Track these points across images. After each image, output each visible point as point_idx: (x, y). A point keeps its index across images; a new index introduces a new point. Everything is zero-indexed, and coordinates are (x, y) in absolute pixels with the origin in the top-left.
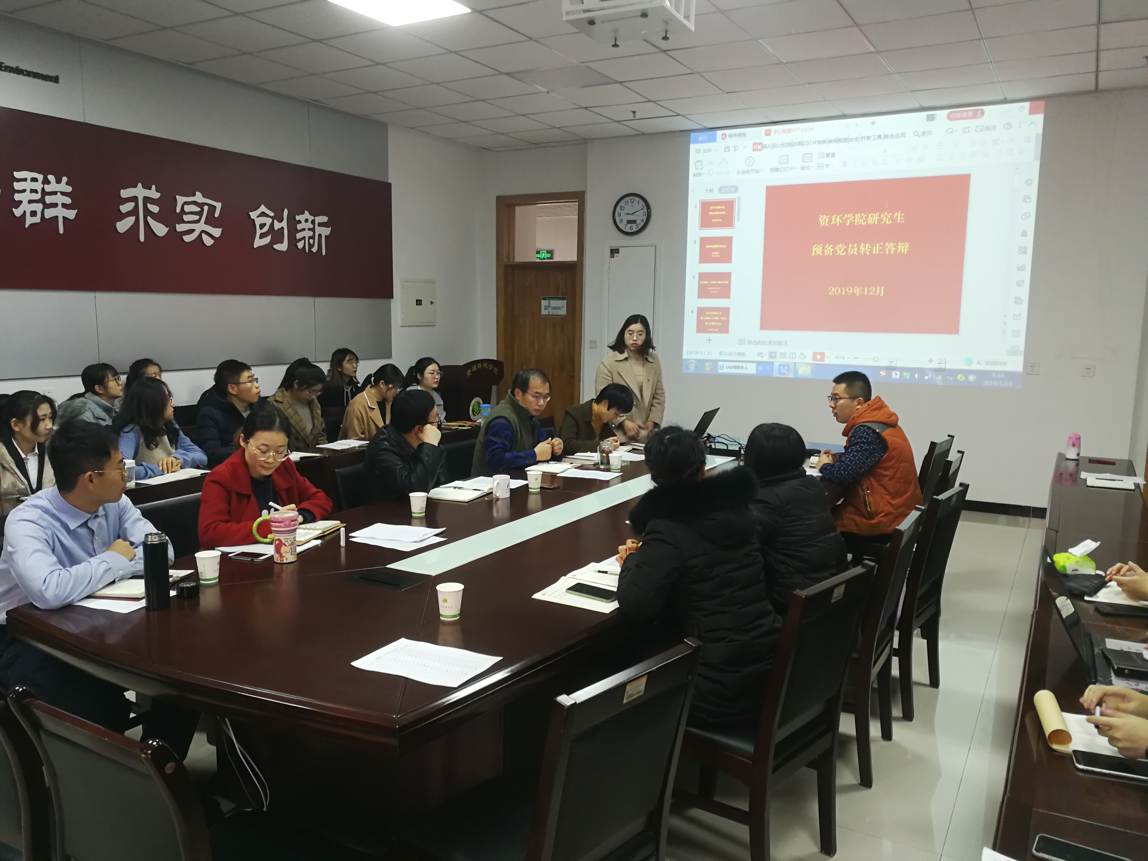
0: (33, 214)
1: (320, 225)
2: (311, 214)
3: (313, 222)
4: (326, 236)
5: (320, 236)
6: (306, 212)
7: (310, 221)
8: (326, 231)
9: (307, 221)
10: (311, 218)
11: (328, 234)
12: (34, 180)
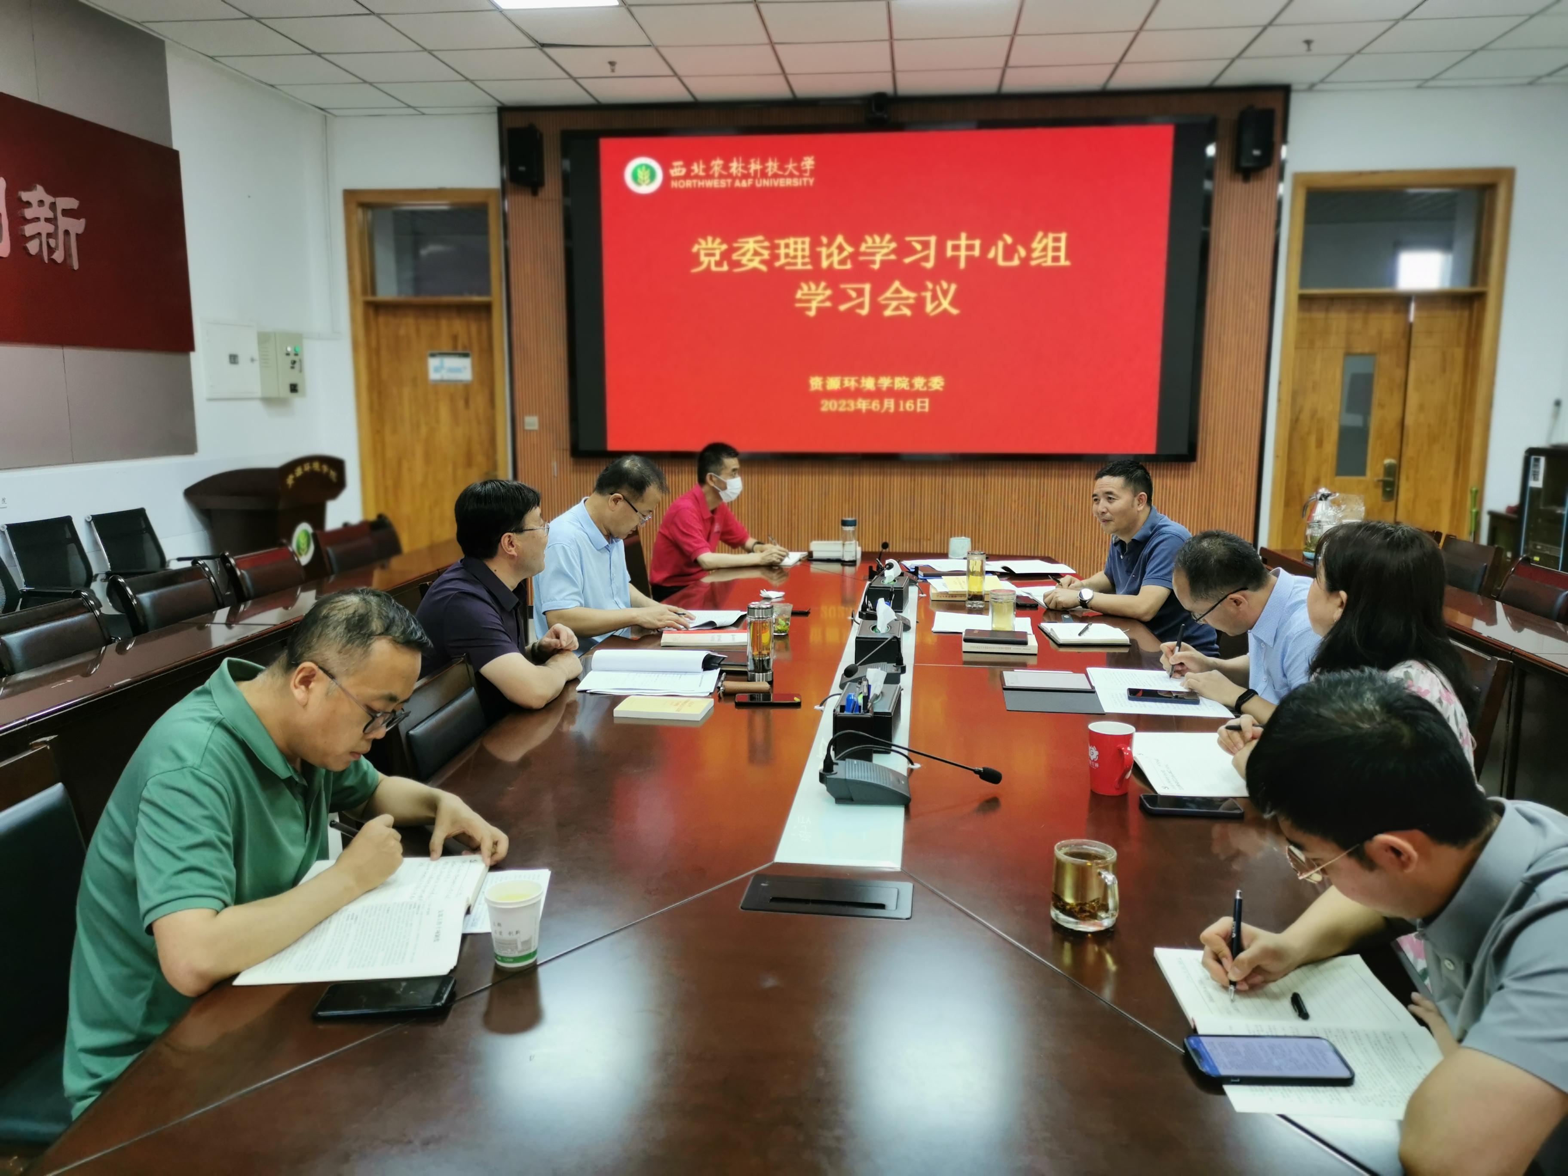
1: (67, 213)
2: (49, 191)
3: (53, 206)
4: (77, 235)
5: (67, 233)
6: (40, 189)
7: (47, 204)
8: (77, 226)
9: (41, 203)
10: (48, 199)
11: (80, 230)
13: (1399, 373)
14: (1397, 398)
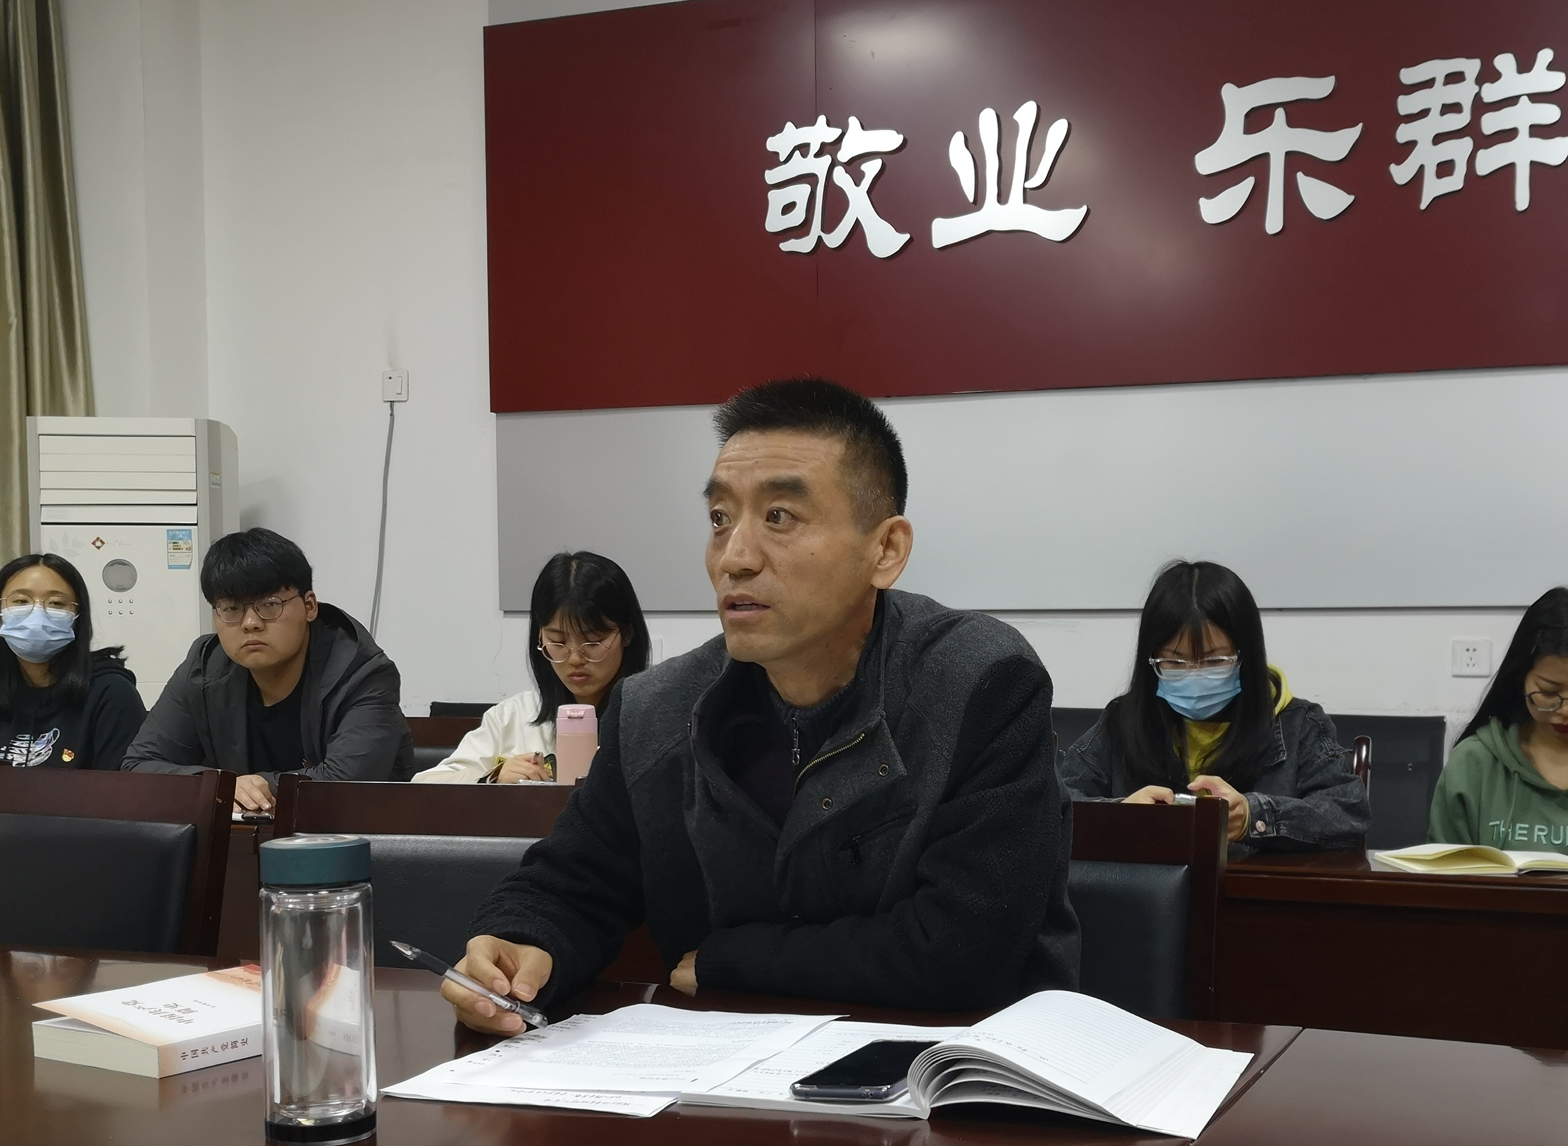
0: (1445, 169)
12: (1455, 78)
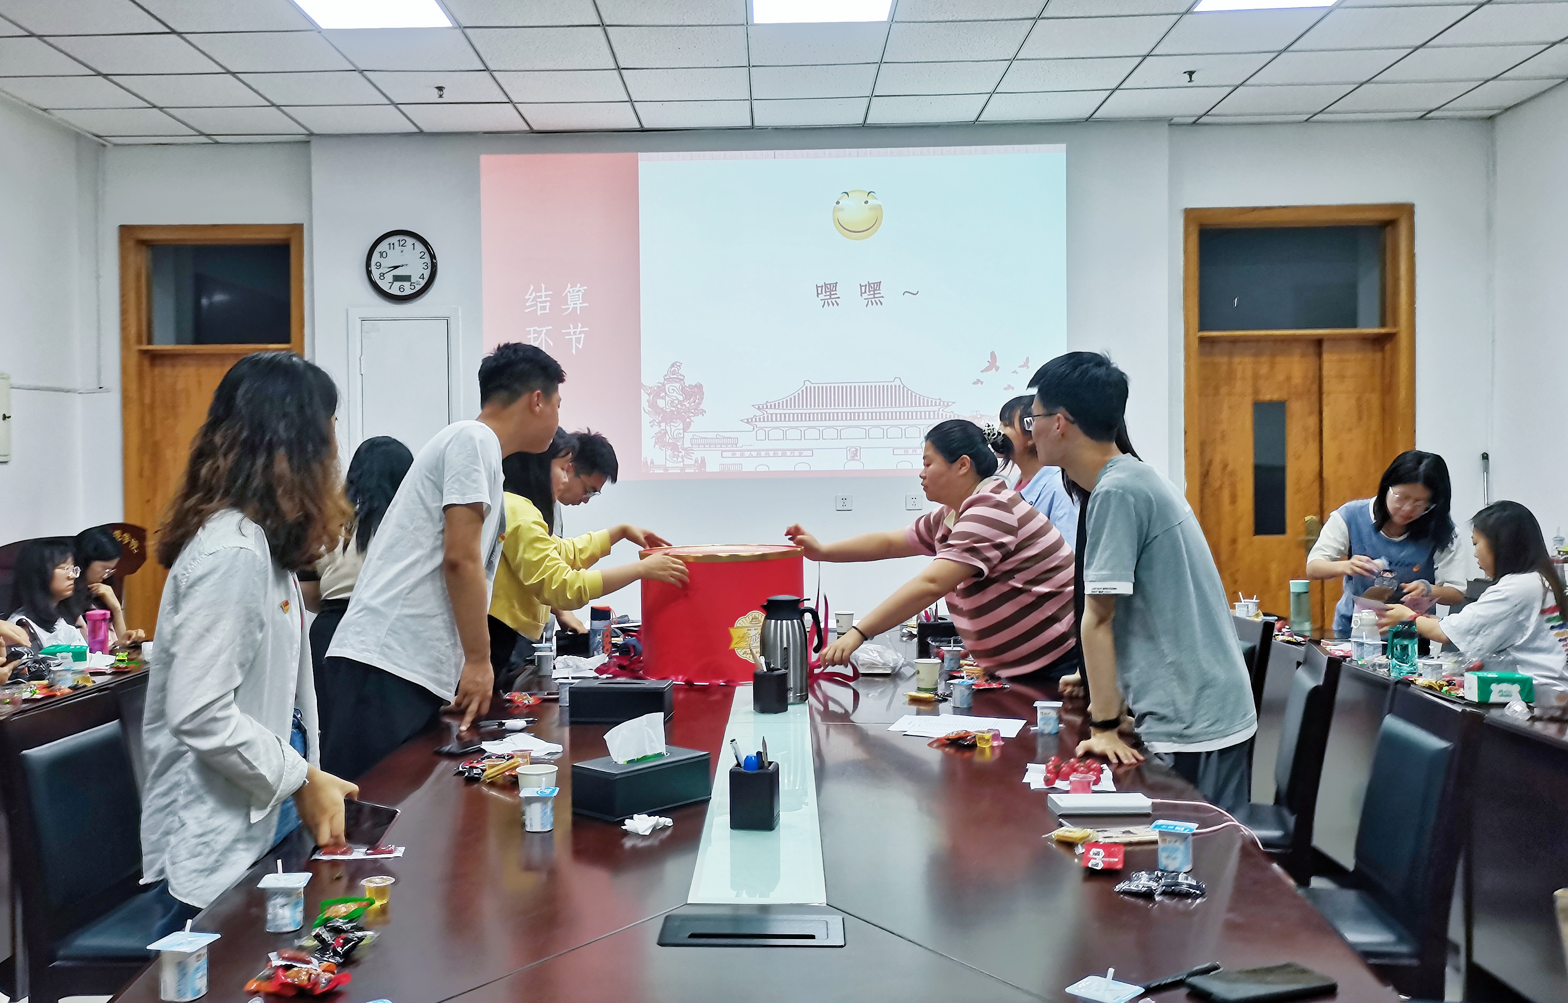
13: (1313, 421)
14: (1313, 447)
